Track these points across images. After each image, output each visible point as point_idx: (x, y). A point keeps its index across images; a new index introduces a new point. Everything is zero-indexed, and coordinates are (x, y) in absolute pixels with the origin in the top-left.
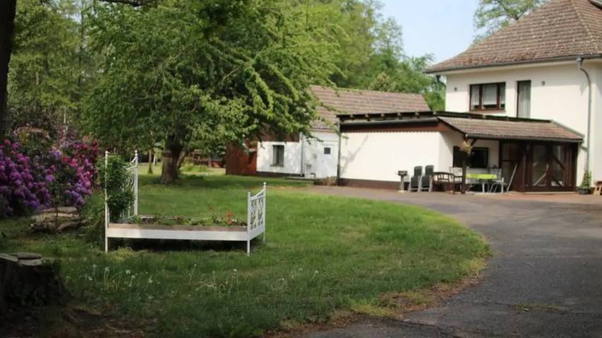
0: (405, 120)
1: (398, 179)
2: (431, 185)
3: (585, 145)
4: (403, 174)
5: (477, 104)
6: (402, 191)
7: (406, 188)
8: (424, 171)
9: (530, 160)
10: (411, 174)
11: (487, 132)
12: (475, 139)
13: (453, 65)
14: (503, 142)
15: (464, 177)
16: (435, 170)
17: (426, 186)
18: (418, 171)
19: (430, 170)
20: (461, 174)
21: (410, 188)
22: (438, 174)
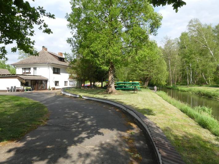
0: (8, 76)
1: (7, 89)
2: (16, 90)
3: (49, 80)
4: (8, 88)
5: (24, 72)
6: (8, 92)
7: (9, 91)
8: (13, 87)
9: (38, 84)
10: (10, 88)
11: (28, 79)
12: (26, 80)
13: (18, 64)
14: (31, 80)
15: (24, 88)
16: (16, 87)
17: (14, 91)
18: (12, 87)
19: (15, 87)
20: (23, 87)
21: (10, 91)
22: (17, 88)
